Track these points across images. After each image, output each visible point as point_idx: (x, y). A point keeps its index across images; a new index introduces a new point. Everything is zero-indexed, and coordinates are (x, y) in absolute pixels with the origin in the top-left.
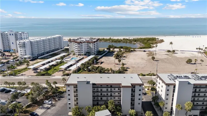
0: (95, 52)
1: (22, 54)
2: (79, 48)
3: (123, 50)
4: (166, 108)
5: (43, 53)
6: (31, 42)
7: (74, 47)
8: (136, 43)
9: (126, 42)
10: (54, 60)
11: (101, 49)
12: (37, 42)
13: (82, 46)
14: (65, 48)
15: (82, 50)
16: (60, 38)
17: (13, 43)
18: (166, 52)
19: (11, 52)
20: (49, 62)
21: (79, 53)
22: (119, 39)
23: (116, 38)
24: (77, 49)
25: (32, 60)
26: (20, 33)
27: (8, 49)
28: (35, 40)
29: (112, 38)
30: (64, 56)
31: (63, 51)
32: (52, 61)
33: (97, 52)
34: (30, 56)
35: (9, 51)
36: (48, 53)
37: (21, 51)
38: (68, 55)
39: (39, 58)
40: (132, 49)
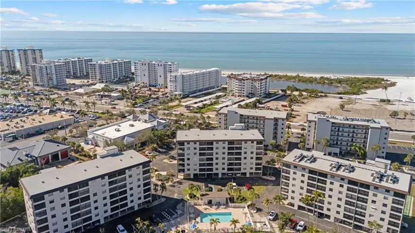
0: (262, 94)
1: (172, 89)
2: (240, 87)
3: (307, 94)
4: (308, 144)
5: (195, 91)
6: (183, 76)
7: (234, 85)
8: (339, 85)
9: (322, 82)
10: (207, 100)
11: (272, 91)
12: (190, 76)
13: (244, 84)
14: (222, 86)
15: (244, 89)
16: (217, 72)
17: (160, 76)
18: (378, 101)
19: (157, 87)
20: (202, 101)
21: (240, 94)
22: (314, 77)
23: (308, 75)
24: (237, 88)
25: (183, 98)
26: (170, 63)
27: (154, 84)
28: (188, 73)
29: (301, 75)
30: (220, 96)
31: (219, 90)
32: (205, 100)
33: (265, 94)
34: (180, 93)
35: (155, 86)
36: (200, 92)
37: (171, 86)
38: (225, 95)
39: (190, 96)
40: (323, 94)
